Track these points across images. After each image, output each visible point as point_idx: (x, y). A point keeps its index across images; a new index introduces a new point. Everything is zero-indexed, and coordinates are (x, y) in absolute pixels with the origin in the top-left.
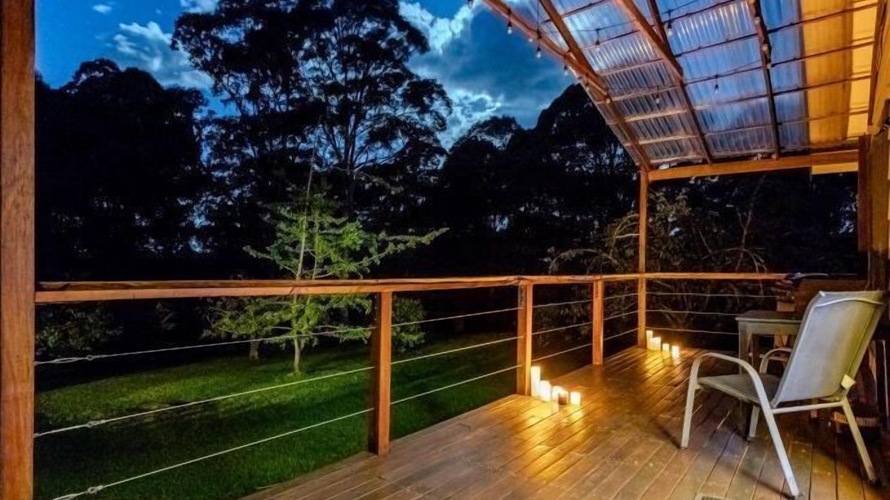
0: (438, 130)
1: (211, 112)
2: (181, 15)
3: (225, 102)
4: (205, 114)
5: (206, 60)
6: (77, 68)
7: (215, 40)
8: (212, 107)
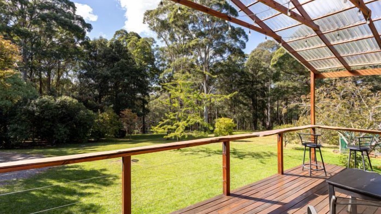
0: (242, 48)
1: (157, 46)
2: (146, 11)
3: (162, 41)
4: (155, 46)
5: (154, 27)
6: (114, 33)
7: (158, 19)
8: (157, 44)
